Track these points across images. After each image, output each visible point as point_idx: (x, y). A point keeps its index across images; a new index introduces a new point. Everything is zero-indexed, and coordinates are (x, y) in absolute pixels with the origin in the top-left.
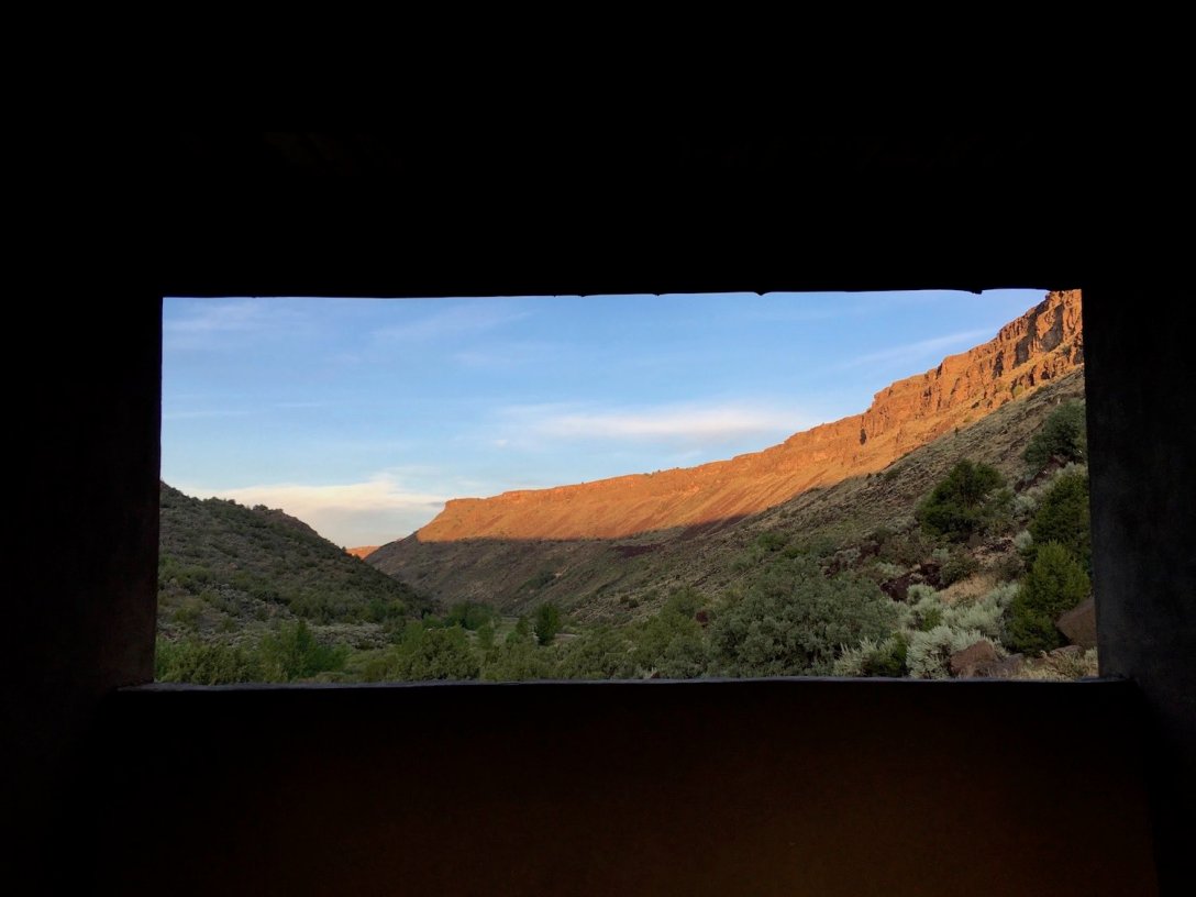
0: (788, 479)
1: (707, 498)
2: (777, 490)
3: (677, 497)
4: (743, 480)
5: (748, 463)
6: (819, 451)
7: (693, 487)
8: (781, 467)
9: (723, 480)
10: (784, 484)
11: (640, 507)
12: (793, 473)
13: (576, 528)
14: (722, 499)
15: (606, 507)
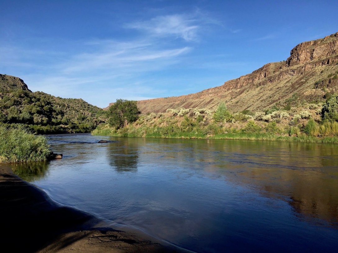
0: (203, 100)
1: (182, 104)
2: (201, 103)
3: (174, 104)
4: (191, 100)
5: (192, 96)
6: (211, 94)
7: (178, 101)
8: (201, 97)
9: (186, 100)
10: (202, 101)
11: (164, 106)
12: (204, 99)
13: (148, 111)
14: (187, 104)
15: (155, 106)
